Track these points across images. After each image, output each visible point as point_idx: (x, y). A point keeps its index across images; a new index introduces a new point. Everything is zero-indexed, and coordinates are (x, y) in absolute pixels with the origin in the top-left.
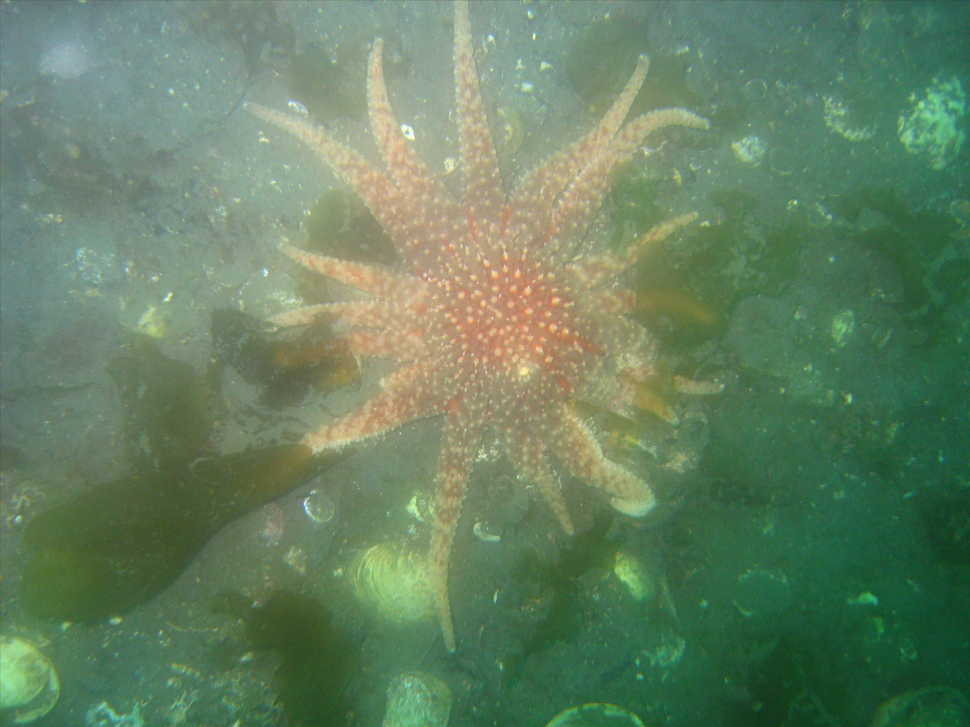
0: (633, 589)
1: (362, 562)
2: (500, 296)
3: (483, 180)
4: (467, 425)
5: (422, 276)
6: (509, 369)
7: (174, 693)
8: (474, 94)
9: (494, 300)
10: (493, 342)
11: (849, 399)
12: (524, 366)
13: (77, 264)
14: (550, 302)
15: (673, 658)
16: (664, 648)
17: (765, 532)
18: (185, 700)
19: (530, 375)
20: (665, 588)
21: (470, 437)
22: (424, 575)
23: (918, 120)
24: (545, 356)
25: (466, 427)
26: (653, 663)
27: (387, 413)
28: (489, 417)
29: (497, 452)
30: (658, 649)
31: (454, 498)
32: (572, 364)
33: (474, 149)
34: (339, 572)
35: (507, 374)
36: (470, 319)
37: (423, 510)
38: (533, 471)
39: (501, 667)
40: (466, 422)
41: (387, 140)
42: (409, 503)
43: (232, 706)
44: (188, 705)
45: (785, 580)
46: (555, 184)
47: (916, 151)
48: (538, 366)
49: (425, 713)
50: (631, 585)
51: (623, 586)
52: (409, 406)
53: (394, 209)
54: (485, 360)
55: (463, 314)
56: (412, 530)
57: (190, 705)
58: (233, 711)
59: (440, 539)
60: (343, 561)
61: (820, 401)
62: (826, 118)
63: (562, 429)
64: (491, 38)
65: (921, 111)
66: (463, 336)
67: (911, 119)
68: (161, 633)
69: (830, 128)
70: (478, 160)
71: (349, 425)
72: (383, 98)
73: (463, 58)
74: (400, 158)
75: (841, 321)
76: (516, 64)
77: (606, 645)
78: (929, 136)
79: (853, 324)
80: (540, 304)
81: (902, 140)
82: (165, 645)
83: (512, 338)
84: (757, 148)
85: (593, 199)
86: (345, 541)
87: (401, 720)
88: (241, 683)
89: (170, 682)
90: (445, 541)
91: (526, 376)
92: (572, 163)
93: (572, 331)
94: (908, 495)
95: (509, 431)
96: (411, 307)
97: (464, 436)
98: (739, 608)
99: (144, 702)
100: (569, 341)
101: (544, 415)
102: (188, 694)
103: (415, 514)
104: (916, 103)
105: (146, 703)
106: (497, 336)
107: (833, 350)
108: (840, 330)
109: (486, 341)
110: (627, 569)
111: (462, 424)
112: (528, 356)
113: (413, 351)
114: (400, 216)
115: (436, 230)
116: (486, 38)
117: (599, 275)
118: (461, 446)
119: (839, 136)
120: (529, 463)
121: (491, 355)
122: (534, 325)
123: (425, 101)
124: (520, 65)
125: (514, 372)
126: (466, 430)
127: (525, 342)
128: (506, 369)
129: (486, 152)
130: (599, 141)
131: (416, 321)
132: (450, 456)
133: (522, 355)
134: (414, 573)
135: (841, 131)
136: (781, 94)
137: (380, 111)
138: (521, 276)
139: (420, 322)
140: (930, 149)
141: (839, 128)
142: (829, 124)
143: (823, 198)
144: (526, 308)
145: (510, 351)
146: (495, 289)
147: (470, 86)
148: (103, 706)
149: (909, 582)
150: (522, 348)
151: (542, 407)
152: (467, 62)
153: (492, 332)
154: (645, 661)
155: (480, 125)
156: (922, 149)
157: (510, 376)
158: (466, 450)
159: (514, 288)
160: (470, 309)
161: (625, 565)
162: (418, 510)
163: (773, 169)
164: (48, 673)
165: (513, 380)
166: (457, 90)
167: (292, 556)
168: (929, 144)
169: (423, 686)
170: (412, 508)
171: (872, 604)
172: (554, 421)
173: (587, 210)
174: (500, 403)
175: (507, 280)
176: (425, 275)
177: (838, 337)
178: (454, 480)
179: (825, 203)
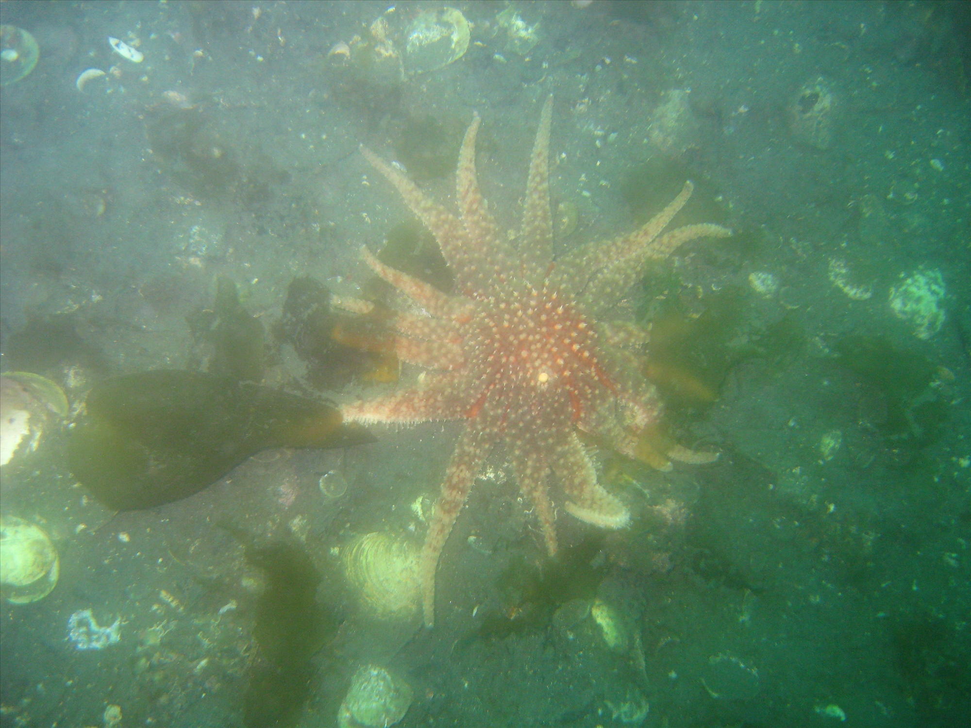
0: (607, 634)
1: (360, 542)
2: (536, 309)
3: (538, 237)
4: (483, 429)
5: (471, 296)
6: (531, 371)
7: (154, 619)
8: (542, 181)
9: (530, 312)
10: (522, 344)
11: (832, 508)
12: (544, 372)
13: (190, 237)
14: (577, 324)
15: (635, 718)
16: (627, 705)
17: (740, 620)
18: (163, 627)
19: (549, 384)
20: (638, 640)
21: (484, 440)
22: (414, 562)
23: (906, 291)
24: (564, 369)
25: (482, 431)
26: (614, 716)
27: (416, 400)
28: (504, 429)
29: (504, 474)
30: (622, 704)
31: (458, 492)
32: (587, 387)
33: (535, 217)
34: (335, 551)
35: (528, 376)
36: (506, 324)
37: (426, 508)
38: (533, 485)
39: (466, 685)
40: (483, 427)
41: (467, 192)
42: (415, 501)
43: (206, 642)
44: (165, 631)
45: (754, 671)
46: (597, 258)
47: (904, 317)
48: (556, 376)
49: (385, 700)
50: (606, 629)
51: (598, 628)
52: (436, 400)
53: (460, 243)
54: (512, 359)
55: (501, 320)
56: (412, 527)
57: (166, 632)
58: (206, 647)
59: (438, 527)
60: (341, 541)
61: (804, 502)
62: (830, 274)
63: (567, 447)
64: (564, 155)
65: (909, 285)
66: (497, 336)
67: (901, 290)
68: (160, 560)
69: (833, 282)
70: (536, 223)
71: (382, 404)
72: (471, 161)
73: (539, 155)
74: (475, 206)
75: (830, 438)
76: (580, 176)
77: (571, 686)
78: (914, 306)
79: (840, 440)
80: (568, 323)
81: (892, 305)
82: (160, 571)
83: (539, 345)
84: (769, 282)
85: (628, 277)
86: (348, 525)
87: (360, 703)
88: (218, 625)
89: (155, 607)
90: (442, 531)
91: (544, 383)
92: (614, 249)
93: (593, 355)
94: (881, 614)
95: (519, 443)
96: (457, 320)
97: (479, 438)
98: (707, 688)
99: (125, 621)
100: (588, 363)
101: (554, 429)
102: (168, 622)
103: (418, 512)
104: (905, 279)
105: (127, 622)
106: (526, 340)
107: (821, 462)
108: (829, 444)
109: (515, 342)
110: (605, 614)
111: (479, 427)
112: (549, 363)
113: (449, 356)
114: (464, 248)
115: (492, 263)
116: (560, 154)
117: (622, 335)
118: (474, 447)
119: (840, 290)
120: (531, 476)
121: (517, 356)
122: (561, 338)
123: (502, 185)
124: (583, 177)
125: (534, 376)
126: (481, 433)
127: (549, 351)
128: (528, 371)
129: (545, 219)
130: (639, 239)
131: (458, 330)
132: (463, 454)
133: (544, 362)
134: (406, 558)
135: (841, 286)
136: (794, 247)
137: (467, 169)
138: (557, 297)
139: (461, 331)
140: (916, 317)
141: (840, 283)
142: (832, 278)
143: (822, 334)
144: (555, 324)
145: (535, 355)
146: (533, 303)
147: (541, 175)
148: (87, 614)
149: (877, 703)
150: (546, 356)
151: (553, 421)
152: (542, 158)
153: (522, 336)
154: (608, 713)
155: (543, 202)
156: (909, 317)
157: (531, 379)
158: (478, 451)
159: (549, 305)
160: (507, 317)
161: (603, 610)
162: (422, 508)
163: (782, 302)
164: (52, 562)
165: (532, 383)
166: (530, 177)
167: (296, 524)
168: (915, 313)
169: (389, 677)
170: (417, 506)
171: (839, 718)
172: (562, 438)
173: (621, 282)
174: (516, 413)
175: (545, 298)
176: (475, 294)
177: (826, 451)
178: (462, 475)
179: (824, 339)
